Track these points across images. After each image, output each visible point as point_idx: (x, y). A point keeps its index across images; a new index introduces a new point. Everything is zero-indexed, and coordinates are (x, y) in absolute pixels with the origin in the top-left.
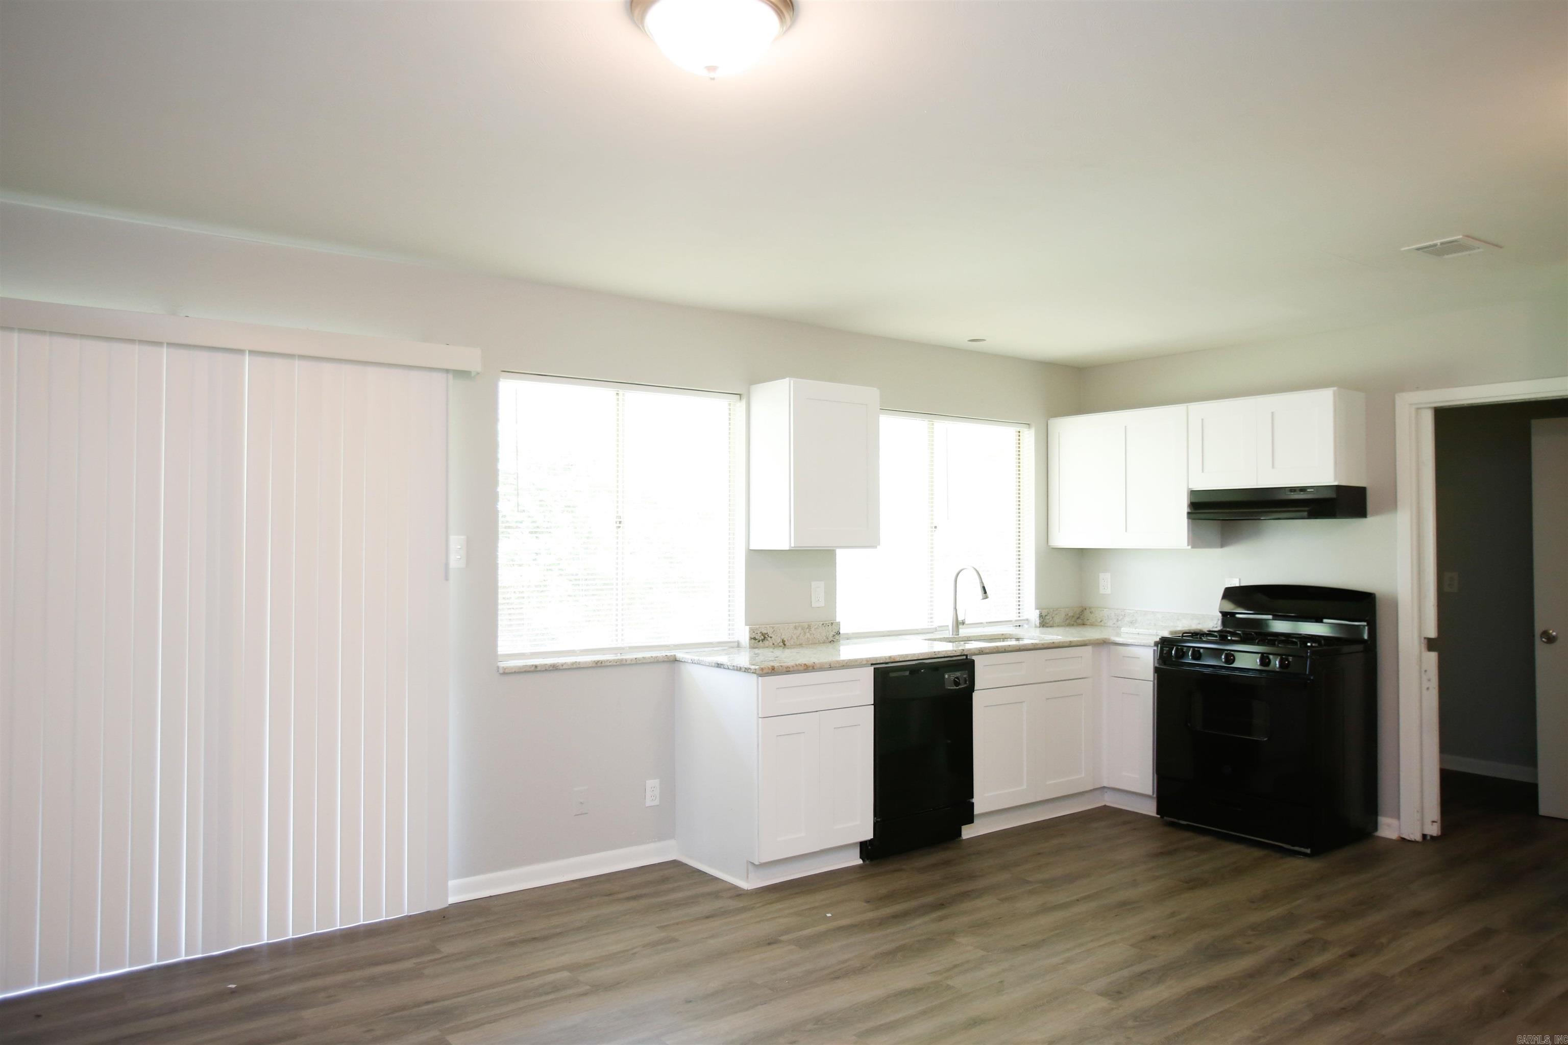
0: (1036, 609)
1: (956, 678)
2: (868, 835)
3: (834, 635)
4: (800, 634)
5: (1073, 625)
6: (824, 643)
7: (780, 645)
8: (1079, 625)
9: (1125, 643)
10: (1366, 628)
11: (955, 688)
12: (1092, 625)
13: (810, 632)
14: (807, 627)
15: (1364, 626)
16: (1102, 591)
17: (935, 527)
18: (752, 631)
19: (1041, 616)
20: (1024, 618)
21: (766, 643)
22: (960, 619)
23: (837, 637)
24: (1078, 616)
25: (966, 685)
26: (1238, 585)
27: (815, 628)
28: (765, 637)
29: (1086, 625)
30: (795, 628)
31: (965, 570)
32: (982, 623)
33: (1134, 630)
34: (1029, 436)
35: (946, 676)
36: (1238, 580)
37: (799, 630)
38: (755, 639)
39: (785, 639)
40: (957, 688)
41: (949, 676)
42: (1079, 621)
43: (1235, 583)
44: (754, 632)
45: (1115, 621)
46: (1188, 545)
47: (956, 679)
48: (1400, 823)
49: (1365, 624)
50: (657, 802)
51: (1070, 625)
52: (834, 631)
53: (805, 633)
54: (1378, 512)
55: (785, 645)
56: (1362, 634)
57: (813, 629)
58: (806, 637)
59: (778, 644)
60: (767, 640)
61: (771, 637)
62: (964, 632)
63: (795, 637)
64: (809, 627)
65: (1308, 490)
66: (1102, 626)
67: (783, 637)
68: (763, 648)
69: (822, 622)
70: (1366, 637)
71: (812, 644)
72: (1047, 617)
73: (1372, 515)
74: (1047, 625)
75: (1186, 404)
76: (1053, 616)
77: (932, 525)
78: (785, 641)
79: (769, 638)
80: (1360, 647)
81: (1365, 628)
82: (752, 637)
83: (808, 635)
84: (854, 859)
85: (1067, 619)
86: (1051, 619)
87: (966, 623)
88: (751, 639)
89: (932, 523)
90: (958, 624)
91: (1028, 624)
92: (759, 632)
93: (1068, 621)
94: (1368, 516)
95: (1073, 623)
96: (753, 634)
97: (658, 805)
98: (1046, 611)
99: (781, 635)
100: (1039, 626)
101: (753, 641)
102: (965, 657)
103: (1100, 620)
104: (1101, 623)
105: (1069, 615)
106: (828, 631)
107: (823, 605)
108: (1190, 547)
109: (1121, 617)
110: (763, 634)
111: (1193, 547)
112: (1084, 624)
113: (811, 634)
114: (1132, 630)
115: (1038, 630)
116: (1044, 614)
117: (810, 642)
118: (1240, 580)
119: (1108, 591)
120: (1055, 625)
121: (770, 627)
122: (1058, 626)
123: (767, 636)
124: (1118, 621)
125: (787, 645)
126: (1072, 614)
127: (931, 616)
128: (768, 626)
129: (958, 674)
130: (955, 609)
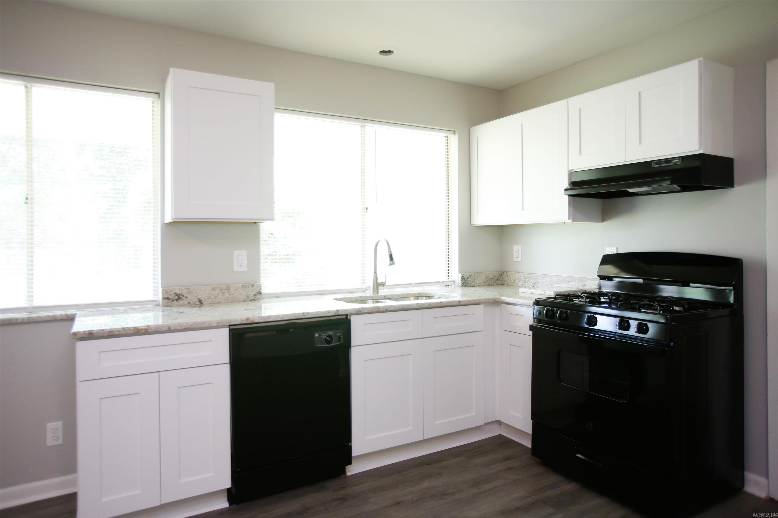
0: (459, 273)
1: (327, 336)
2: (228, 484)
3: (255, 295)
4: (219, 294)
5: (493, 285)
6: (244, 301)
7: (196, 303)
8: (498, 285)
9: (511, 302)
10: (733, 292)
11: (327, 345)
12: (508, 285)
13: (229, 292)
14: (225, 288)
15: (730, 290)
16: (515, 259)
17: (367, 209)
18: (164, 291)
19: (463, 278)
20: (452, 280)
21: (181, 302)
22: (380, 281)
23: (258, 296)
24: (498, 278)
25: (340, 343)
26: (615, 253)
27: (235, 289)
28: (179, 297)
29: (504, 285)
30: (213, 289)
31: (380, 242)
32: (411, 284)
33: (528, 290)
34: (454, 140)
35: (317, 335)
36: (615, 248)
37: (217, 291)
38: (168, 299)
39: (201, 299)
40: (330, 345)
41: (320, 335)
42: (498, 282)
43: (613, 251)
44: (167, 293)
45: (523, 282)
46: (569, 219)
47: (327, 338)
48: (768, 482)
49: (732, 288)
50: (60, 442)
51: (489, 285)
52: (255, 291)
53: (223, 294)
54: (745, 181)
55: (202, 303)
56: (726, 298)
57: (232, 290)
58: (225, 296)
59: (194, 303)
60: (182, 299)
61: (186, 297)
62: (382, 292)
63: (213, 297)
64: (228, 288)
65: (673, 161)
66: (514, 286)
67: (199, 297)
68: (178, 306)
69: (242, 284)
70: (732, 300)
71: (231, 302)
72: (468, 279)
73: (739, 185)
74: (469, 285)
75: (567, 99)
76: (474, 278)
77: (364, 207)
78: (201, 300)
79: (184, 298)
80: (726, 311)
81: (731, 292)
82: (166, 297)
83: (227, 295)
84: (223, 504)
85: (487, 280)
86: (473, 280)
87: (386, 284)
88: (164, 298)
89: (364, 205)
90: (378, 285)
91: (454, 285)
92: (172, 293)
93: (488, 282)
94: (735, 186)
95: (492, 283)
96: (167, 294)
97: (62, 444)
98: (468, 274)
99: (198, 295)
100: (461, 286)
101: (166, 301)
102: (345, 317)
103: (513, 281)
104: (514, 284)
105: (489, 277)
106: (249, 292)
107: (246, 270)
108: (571, 221)
109: (528, 279)
110: (177, 295)
111: (574, 220)
112: (502, 284)
113: (230, 294)
114: (526, 290)
115: (461, 288)
116: (466, 277)
117: (230, 301)
118: (617, 248)
119: (520, 259)
120: (476, 285)
121: (185, 288)
122: (479, 286)
123: (181, 296)
124: (525, 282)
125: (204, 303)
126: (492, 277)
127: (364, 278)
128: (183, 288)
129: (331, 333)
130: (375, 273)
